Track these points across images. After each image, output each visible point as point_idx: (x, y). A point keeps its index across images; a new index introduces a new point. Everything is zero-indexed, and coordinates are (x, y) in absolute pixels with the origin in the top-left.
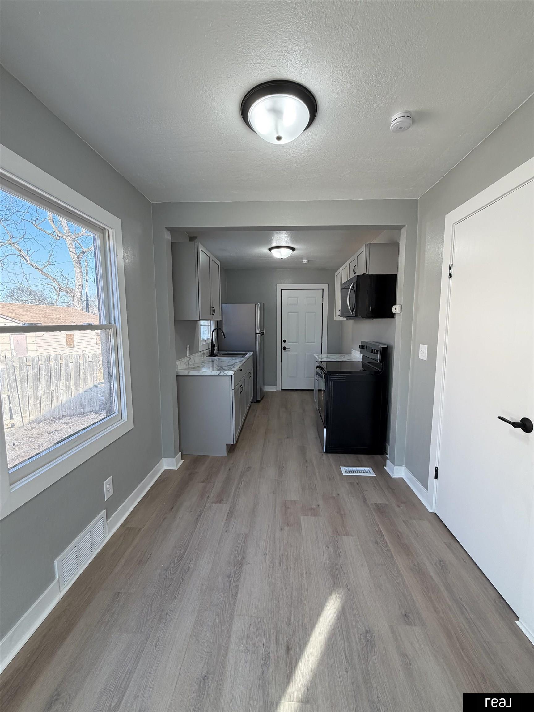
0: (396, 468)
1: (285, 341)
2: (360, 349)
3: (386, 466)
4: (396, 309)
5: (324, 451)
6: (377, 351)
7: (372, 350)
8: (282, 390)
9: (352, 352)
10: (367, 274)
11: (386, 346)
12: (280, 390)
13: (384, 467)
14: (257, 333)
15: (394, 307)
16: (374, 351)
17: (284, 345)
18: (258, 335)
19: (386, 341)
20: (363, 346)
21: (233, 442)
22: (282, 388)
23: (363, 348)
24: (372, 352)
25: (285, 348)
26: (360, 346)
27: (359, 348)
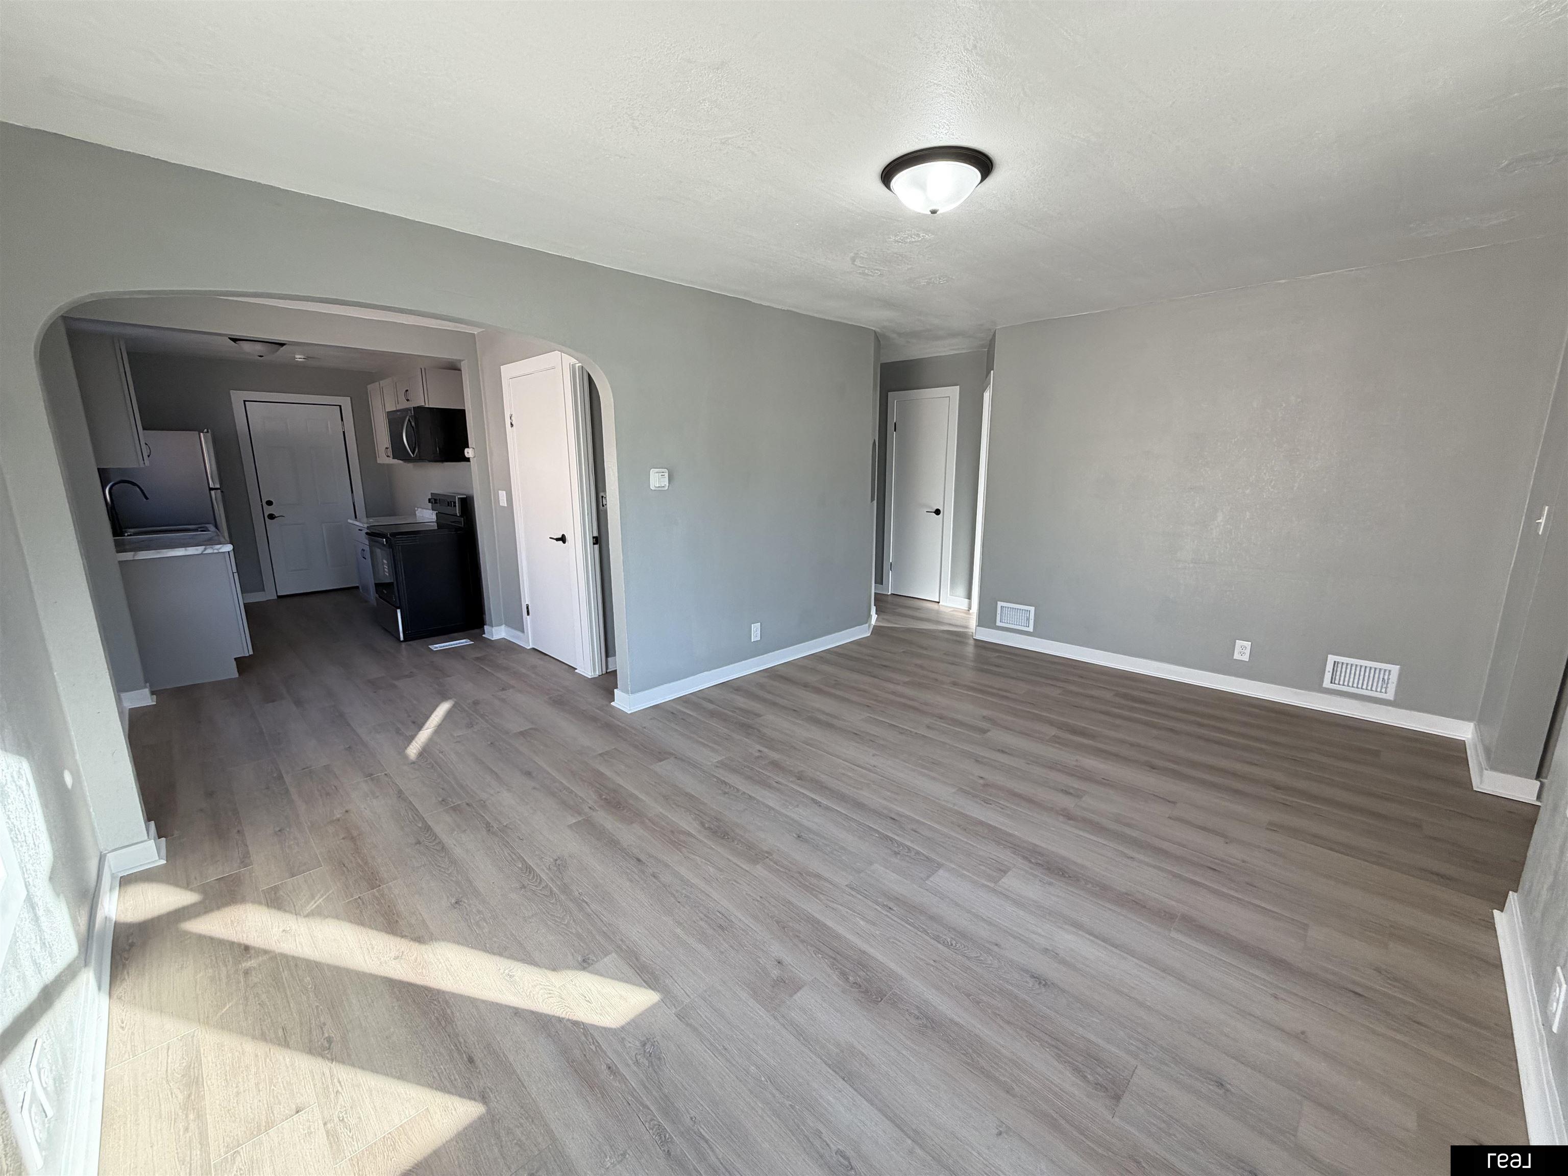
0: (494, 629)
1: (269, 503)
2: (430, 504)
3: (484, 634)
4: (469, 453)
5: (402, 639)
6: (455, 503)
7: (448, 502)
8: (279, 597)
9: (417, 512)
10: (427, 406)
11: (465, 496)
12: (276, 598)
13: (483, 635)
14: (211, 489)
15: (466, 450)
16: (451, 503)
17: (269, 510)
18: (213, 492)
19: (462, 492)
20: (435, 500)
21: (248, 651)
22: (279, 594)
23: (436, 503)
24: (448, 505)
25: (271, 517)
26: (429, 500)
27: (429, 502)
